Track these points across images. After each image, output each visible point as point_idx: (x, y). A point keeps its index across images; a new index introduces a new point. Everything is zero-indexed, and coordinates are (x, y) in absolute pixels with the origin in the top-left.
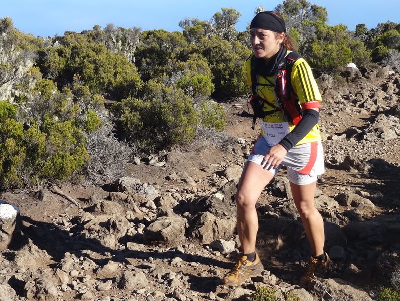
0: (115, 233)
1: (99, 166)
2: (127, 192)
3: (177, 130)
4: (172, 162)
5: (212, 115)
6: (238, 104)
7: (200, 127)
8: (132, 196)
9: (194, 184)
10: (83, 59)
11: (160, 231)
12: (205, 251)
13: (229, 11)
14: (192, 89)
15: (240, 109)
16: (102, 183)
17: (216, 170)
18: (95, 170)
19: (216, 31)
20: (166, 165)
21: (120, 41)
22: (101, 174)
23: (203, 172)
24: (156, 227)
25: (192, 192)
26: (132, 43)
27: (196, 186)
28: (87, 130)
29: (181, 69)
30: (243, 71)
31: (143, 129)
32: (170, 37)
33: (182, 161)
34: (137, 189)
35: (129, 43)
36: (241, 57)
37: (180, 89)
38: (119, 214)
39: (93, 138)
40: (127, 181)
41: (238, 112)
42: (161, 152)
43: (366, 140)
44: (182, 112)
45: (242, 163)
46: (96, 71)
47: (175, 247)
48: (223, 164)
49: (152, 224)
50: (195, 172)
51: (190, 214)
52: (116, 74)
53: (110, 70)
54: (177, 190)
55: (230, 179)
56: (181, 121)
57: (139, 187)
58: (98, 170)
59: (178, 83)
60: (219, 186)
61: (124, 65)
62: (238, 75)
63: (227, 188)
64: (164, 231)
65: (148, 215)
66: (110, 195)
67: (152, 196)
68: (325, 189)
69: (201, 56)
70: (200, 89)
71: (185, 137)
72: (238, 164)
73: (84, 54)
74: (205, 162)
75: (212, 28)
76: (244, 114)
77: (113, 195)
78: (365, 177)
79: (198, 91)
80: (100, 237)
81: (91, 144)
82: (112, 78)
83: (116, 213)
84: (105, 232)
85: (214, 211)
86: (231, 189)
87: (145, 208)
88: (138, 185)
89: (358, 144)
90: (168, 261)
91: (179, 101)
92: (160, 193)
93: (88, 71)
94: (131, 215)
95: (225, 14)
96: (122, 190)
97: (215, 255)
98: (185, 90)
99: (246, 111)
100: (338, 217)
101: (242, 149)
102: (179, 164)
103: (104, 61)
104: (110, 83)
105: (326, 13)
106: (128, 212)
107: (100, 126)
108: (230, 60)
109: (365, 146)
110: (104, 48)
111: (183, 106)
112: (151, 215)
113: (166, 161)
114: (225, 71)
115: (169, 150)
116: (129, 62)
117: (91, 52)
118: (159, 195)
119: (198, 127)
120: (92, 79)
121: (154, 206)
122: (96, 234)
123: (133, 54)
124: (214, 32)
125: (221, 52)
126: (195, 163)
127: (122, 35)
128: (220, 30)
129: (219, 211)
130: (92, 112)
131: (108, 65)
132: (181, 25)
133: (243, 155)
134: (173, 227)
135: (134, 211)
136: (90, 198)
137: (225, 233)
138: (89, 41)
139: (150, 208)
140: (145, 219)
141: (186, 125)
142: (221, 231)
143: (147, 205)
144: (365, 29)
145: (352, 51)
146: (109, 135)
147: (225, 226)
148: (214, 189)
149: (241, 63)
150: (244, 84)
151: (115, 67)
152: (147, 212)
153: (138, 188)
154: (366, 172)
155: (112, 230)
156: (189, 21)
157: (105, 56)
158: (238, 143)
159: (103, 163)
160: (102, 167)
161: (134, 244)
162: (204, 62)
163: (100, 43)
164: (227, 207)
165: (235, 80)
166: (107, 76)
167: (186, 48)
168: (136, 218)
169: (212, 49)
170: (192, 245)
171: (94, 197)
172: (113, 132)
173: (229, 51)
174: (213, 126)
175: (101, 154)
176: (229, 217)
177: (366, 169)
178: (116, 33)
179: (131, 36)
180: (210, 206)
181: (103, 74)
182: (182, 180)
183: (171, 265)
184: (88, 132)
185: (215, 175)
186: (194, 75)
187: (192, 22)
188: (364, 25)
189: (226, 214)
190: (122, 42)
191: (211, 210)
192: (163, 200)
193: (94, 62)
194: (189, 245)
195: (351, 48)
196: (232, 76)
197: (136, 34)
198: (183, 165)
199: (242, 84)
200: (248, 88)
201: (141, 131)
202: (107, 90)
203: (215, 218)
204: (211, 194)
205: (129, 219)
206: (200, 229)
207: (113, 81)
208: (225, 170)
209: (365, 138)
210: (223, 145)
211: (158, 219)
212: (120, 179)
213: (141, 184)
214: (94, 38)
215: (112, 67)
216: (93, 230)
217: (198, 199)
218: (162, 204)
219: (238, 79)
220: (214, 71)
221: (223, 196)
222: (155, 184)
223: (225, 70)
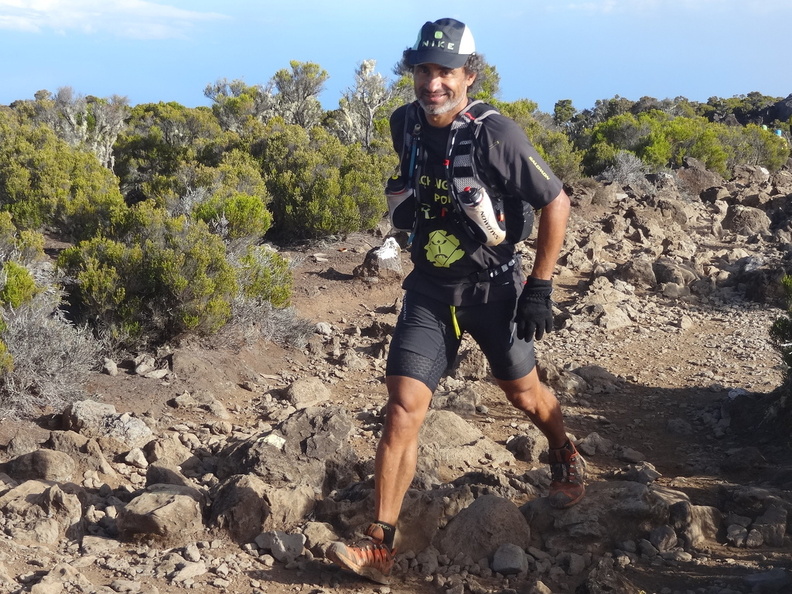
0: (60, 517)
1: (29, 377)
2: (87, 432)
3: (192, 305)
4: (182, 371)
5: (265, 276)
6: (320, 254)
7: (240, 299)
8: (98, 440)
9: (225, 415)
10: (8, 157)
11: (152, 513)
12: (243, 555)
13: (305, 68)
14: (224, 222)
15: (323, 264)
16: (37, 413)
17: (271, 387)
18: (21, 385)
19: (278, 107)
20: (170, 377)
21: (85, 123)
22: (35, 393)
23: (245, 391)
24: (143, 504)
25: (221, 432)
26: (108, 128)
27: (230, 420)
28: (7, 303)
29: (206, 182)
30: (331, 188)
31: (125, 301)
32: (186, 116)
33: (202, 367)
34: (107, 425)
35: (102, 128)
36: (327, 159)
37: (201, 221)
38: (70, 477)
39: (19, 320)
40: (88, 410)
41: (319, 269)
42: (159, 350)
43: (570, 329)
44: (204, 269)
45: (324, 374)
46: (35, 181)
47: (181, 546)
48: (287, 374)
49: (136, 499)
50: (228, 391)
51: (215, 478)
52: (73, 189)
53: (62, 181)
54: (191, 428)
55: (300, 406)
56: (202, 287)
57: (113, 420)
58: (29, 385)
59: (199, 210)
60: (276, 420)
61: (91, 170)
62: (322, 195)
63: (291, 425)
64: (160, 513)
65: (129, 479)
66: (51, 437)
67: (138, 439)
68: (488, 426)
69: (247, 155)
70: (241, 222)
71: (209, 319)
72: (316, 375)
73: (10, 148)
74: (250, 371)
75: (271, 100)
76: (331, 275)
77: (58, 438)
78: (569, 403)
79: (237, 227)
80: (27, 525)
81: (14, 332)
82: (66, 198)
83: (62, 475)
84: (37, 515)
85: (264, 472)
86: (300, 427)
87: (123, 465)
88: (111, 416)
89: (554, 337)
90: (166, 576)
91: (197, 246)
92: (157, 433)
93: (17, 181)
94: (94, 479)
95: (296, 73)
96: (78, 426)
97: (263, 563)
98: (211, 225)
99: (335, 266)
100: (513, 484)
101: (325, 344)
102: (196, 375)
103: (50, 162)
104: (61, 207)
105: (496, 77)
106: (88, 473)
107: (34, 296)
108: (305, 165)
109: (568, 341)
110: (52, 136)
111: (206, 256)
112: (137, 478)
113: (171, 368)
114: (294, 188)
115: (178, 346)
116: (103, 165)
117: (24, 145)
118: (155, 438)
119: (237, 299)
120: (26, 199)
121: (143, 462)
122: (20, 518)
123: (111, 150)
124: (276, 110)
125: (287, 150)
126: (229, 371)
127: (89, 110)
128: (286, 106)
129: (275, 471)
130: (18, 266)
131: (58, 172)
132: (208, 92)
133: (327, 356)
134: (179, 505)
135: (101, 470)
136: (11, 444)
137: (284, 518)
138: (21, 122)
139: (134, 464)
140: (122, 489)
141: (212, 296)
142: (278, 513)
143: (129, 458)
144: (573, 109)
145: (545, 152)
146: (53, 314)
147: (285, 502)
148: (266, 426)
149: (327, 171)
150: (333, 213)
151: (73, 174)
152: (127, 473)
153: (109, 423)
154: (568, 394)
155: (52, 512)
156: (225, 86)
157: (52, 152)
158: (317, 332)
159: (38, 372)
160: (37, 380)
161: (98, 539)
162: (252, 168)
163: (44, 127)
164: (292, 464)
165: (314, 206)
166: (55, 193)
167: (218, 140)
168: (105, 486)
169: (270, 142)
170: (216, 543)
171: (18, 441)
172: (62, 307)
173: (303, 148)
174: (266, 298)
175: (35, 352)
176: (293, 484)
177: (570, 387)
178: (78, 107)
179: (107, 114)
180: (256, 461)
181: (47, 189)
182: (201, 407)
183: (173, 583)
184: (9, 308)
185: (269, 397)
186: (231, 195)
187: (232, 88)
188: (569, 102)
189: (289, 477)
190: (89, 124)
191: (258, 470)
192: (160, 449)
193: (31, 164)
194: (210, 543)
195: (544, 147)
196: (307, 197)
197: (117, 110)
198: (204, 375)
199: (328, 213)
200: (339, 222)
201: (120, 306)
202: (56, 222)
203: (265, 486)
204: (258, 437)
205: (91, 486)
206: (233, 509)
207: (68, 204)
208: (290, 387)
209: (568, 325)
210: (288, 337)
211: (149, 488)
212: (74, 404)
213: (117, 415)
214: (30, 116)
215: (67, 175)
216: (12, 511)
217: (232, 447)
218: (159, 457)
219: (320, 203)
220: (272, 187)
221: (283, 441)
222: (146, 414)
223: (295, 185)
